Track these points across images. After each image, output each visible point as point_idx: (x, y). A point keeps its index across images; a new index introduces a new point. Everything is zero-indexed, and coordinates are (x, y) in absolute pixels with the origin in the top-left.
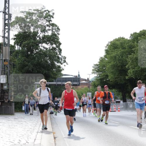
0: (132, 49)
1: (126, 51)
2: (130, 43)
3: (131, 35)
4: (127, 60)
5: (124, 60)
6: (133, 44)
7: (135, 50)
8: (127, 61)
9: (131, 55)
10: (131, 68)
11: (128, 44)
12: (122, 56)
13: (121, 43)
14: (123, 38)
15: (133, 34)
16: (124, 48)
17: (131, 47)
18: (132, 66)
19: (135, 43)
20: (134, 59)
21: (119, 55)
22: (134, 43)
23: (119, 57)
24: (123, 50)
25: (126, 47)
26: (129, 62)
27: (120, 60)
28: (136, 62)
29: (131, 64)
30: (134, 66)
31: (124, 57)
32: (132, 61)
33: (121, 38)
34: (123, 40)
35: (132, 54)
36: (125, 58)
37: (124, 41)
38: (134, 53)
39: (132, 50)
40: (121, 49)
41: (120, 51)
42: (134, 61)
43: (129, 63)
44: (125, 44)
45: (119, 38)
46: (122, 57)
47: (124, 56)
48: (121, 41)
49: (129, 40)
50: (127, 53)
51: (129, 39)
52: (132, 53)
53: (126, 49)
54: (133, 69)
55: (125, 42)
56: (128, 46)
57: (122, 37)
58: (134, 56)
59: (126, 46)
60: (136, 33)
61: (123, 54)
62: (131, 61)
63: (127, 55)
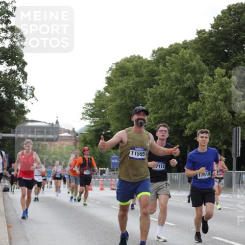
0: (153, 77)
1: (142, 80)
2: (151, 67)
3: (154, 51)
4: (145, 97)
5: (139, 96)
6: (156, 68)
7: (159, 79)
8: (145, 99)
9: (152, 87)
10: (151, 111)
11: (147, 69)
12: (136, 89)
13: (136, 67)
14: (139, 57)
15: (156, 49)
16: (141, 76)
17: (153, 74)
18: (154, 109)
19: (161, 67)
20: (158, 96)
21: (131, 88)
22: (158, 66)
23: (131, 91)
24: (137, 79)
25: (144, 74)
26: (149, 100)
27: (132, 97)
28: (160, 101)
29: (152, 104)
30: (157, 108)
31: (139, 92)
32: (154, 98)
33: (136, 57)
34: (139, 60)
35: (154, 86)
36: (141, 93)
37: (140, 62)
38: (158, 85)
39: (155, 80)
40: (134, 76)
41: (133, 80)
42: (157, 100)
43: (148, 102)
44: (142, 69)
45: (131, 56)
46: (136, 91)
47: (139, 89)
48: (135, 63)
49: (149, 62)
50: (146, 85)
51: (149, 59)
52: (154, 84)
53: (144, 78)
54: (155, 113)
55: (142, 64)
56: (147, 71)
57: (136, 55)
58: (157, 90)
59: (144, 71)
60: (161, 49)
61: (139, 86)
62: (151, 100)
63: (145, 88)
